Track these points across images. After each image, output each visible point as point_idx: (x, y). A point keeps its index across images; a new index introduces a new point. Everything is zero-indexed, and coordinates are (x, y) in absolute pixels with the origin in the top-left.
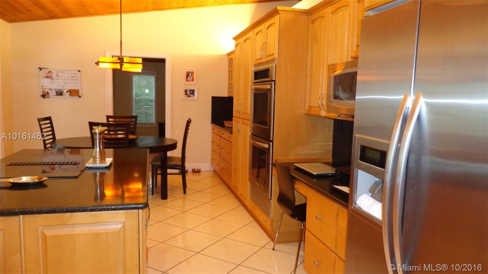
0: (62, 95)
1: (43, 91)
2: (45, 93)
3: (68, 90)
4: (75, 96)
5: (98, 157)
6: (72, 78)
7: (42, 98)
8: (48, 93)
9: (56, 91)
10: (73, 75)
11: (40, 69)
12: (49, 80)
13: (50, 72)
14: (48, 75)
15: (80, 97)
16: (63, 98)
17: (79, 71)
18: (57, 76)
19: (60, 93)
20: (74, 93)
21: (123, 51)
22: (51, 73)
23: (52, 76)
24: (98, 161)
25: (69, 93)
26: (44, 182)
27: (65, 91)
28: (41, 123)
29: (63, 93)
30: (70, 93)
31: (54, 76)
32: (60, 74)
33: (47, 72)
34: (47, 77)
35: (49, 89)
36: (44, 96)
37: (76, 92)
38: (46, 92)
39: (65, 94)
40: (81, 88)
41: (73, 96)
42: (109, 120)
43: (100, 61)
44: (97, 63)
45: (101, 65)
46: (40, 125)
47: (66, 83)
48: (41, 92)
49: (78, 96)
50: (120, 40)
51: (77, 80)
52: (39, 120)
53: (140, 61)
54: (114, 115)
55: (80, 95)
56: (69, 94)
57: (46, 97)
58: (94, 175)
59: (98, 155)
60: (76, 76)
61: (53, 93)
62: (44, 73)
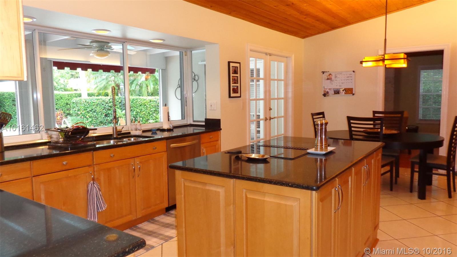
0: (339, 94)
1: (324, 91)
2: (325, 92)
3: (344, 89)
4: (349, 94)
5: (319, 145)
6: (348, 78)
7: (323, 96)
8: (328, 92)
9: (334, 90)
10: (348, 76)
11: (323, 73)
12: (329, 81)
13: (330, 74)
14: (329, 77)
15: (353, 94)
16: (340, 96)
17: (354, 71)
18: (336, 77)
19: (337, 92)
20: (349, 91)
21: (387, 49)
22: (331, 76)
23: (331, 78)
24: (319, 149)
25: (344, 91)
26: (267, 160)
27: (341, 90)
28: (314, 117)
29: (340, 92)
30: (346, 91)
31: (333, 77)
32: (338, 76)
33: (328, 75)
34: (328, 79)
35: (329, 89)
36: (325, 95)
37: (350, 90)
38: (327, 91)
39: (342, 92)
40: (355, 87)
41: (348, 94)
42: (375, 115)
43: (364, 60)
44: (361, 62)
45: (365, 65)
46: (313, 119)
47: (342, 83)
48: (323, 92)
49: (351, 94)
50: (384, 38)
51: (352, 79)
52: (313, 115)
53: (402, 56)
54: (385, 110)
55: (354, 93)
56: (345, 93)
57: (326, 95)
58: (315, 161)
59: (319, 144)
60: (350, 76)
61: (331, 92)
62: (326, 75)
